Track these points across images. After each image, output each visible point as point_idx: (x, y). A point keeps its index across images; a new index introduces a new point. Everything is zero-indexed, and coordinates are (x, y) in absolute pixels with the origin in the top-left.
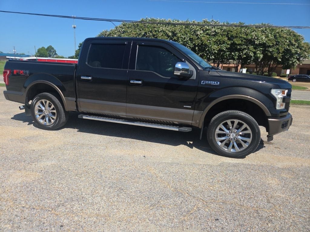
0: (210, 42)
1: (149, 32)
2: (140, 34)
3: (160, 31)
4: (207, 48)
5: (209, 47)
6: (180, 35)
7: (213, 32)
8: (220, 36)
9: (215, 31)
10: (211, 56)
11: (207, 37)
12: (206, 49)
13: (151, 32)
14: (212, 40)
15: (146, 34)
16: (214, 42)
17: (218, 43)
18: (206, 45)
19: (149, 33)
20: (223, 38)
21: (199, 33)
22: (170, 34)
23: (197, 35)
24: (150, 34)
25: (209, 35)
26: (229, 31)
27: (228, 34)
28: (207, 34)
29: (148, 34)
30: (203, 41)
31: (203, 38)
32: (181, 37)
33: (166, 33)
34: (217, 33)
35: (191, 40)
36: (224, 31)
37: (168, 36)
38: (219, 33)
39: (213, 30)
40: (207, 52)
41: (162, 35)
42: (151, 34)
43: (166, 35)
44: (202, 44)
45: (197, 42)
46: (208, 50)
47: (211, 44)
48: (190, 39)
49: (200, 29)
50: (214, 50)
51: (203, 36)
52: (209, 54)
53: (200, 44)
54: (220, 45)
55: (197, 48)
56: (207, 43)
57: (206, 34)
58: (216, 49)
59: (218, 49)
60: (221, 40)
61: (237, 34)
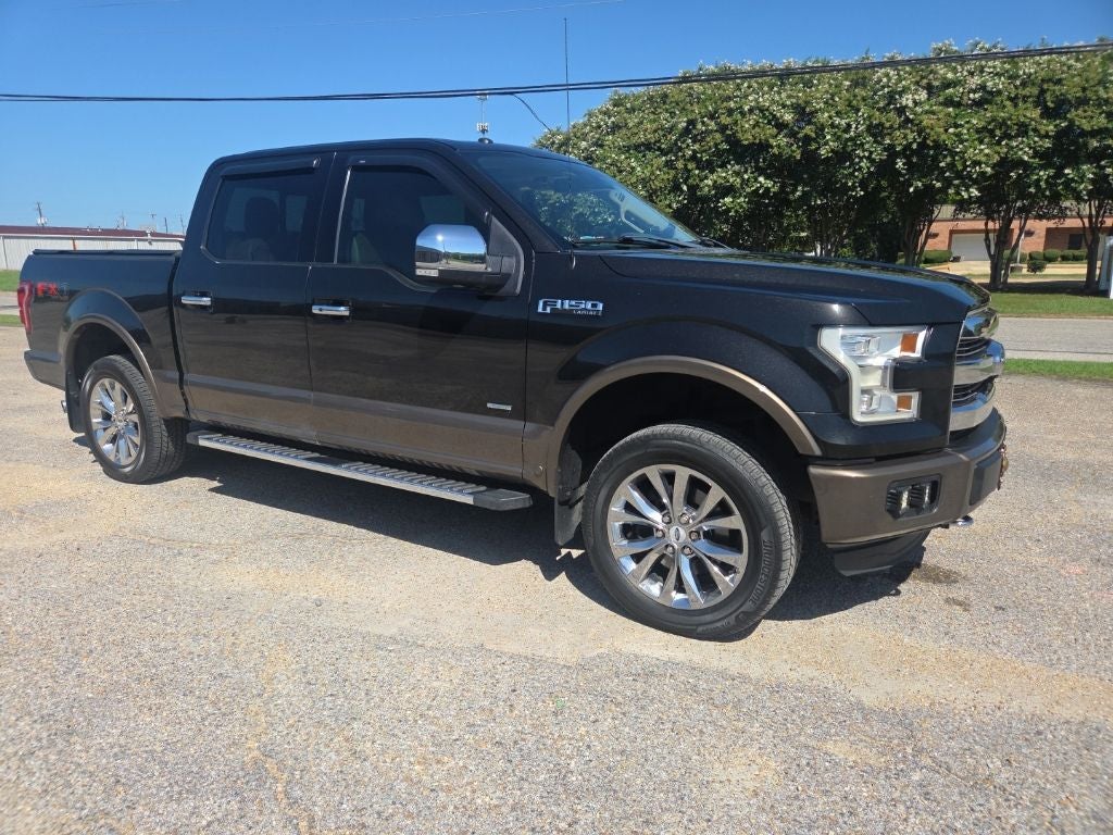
0: (958, 135)
1: (705, 119)
2: (671, 130)
3: (746, 108)
4: (945, 156)
5: (953, 154)
6: (826, 115)
7: (974, 92)
8: (1008, 103)
9: (983, 87)
10: (967, 190)
11: (949, 115)
12: (942, 164)
13: (712, 117)
14: (968, 122)
15: (694, 127)
16: (978, 131)
17: (998, 132)
18: (938, 146)
19: (703, 123)
20: (1021, 112)
21: (907, 100)
22: (788, 117)
23: (901, 111)
24: (708, 125)
25: (958, 105)
26: (1050, 80)
27: (1043, 92)
28: (949, 102)
29: (699, 126)
30: (928, 131)
31: (927, 121)
32: (833, 126)
33: (771, 114)
34: (991, 93)
35: (876, 131)
36: (1024, 84)
37: (781, 126)
38: (999, 92)
39: (975, 81)
40: (948, 174)
41: (757, 124)
42: (712, 125)
43: (769, 123)
44: (923, 145)
45: (903, 138)
46: (951, 166)
47: (962, 142)
48: (869, 129)
49: (917, 83)
50: (977, 163)
51: (927, 112)
52: (956, 182)
53: (915, 146)
54: (1003, 143)
55: (900, 164)
56: (944, 137)
57: (941, 104)
58: (983, 159)
59: (996, 158)
60: (1010, 119)
61: (1084, 89)
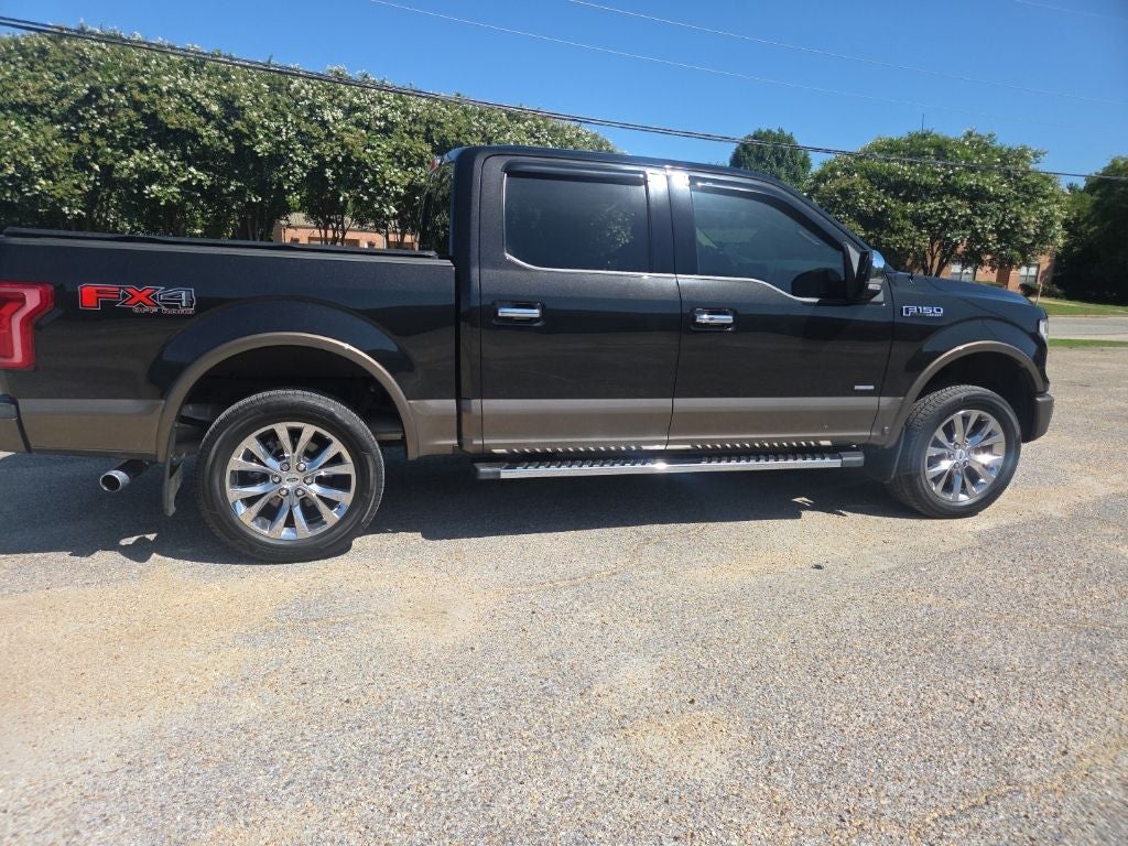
0: (376, 156)
1: (113, 90)
3: (164, 89)
4: (366, 174)
5: (374, 173)
6: (255, 114)
7: (380, 120)
8: (405, 135)
9: (385, 117)
10: (388, 207)
11: (362, 135)
12: (366, 180)
13: (120, 89)
14: (379, 146)
15: (99, 96)
16: (390, 155)
17: (404, 160)
18: (361, 164)
19: (111, 95)
20: (418, 145)
21: (328, 116)
22: (215, 108)
23: (324, 124)
24: (116, 98)
25: (368, 128)
26: (433, 122)
27: (428, 130)
28: (359, 124)
29: (106, 97)
30: (350, 148)
31: (348, 138)
32: (263, 126)
33: (195, 101)
34: (392, 123)
35: (306, 140)
36: (414, 120)
37: (209, 117)
38: (397, 124)
39: (377, 110)
40: (371, 190)
41: (179, 109)
42: (123, 100)
43: (193, 110)
44: (347, 159)
45: (328, 150)
46: (374, 182)
47: (380, 163)
48: (299, 133)
49: (331, 101)
50: (393, 184)
51: (344, 130)
52: (379, 198)
53: (340, 159)
54: (409, 169)
55: (329, 173)
56: (364, 155)
57: (352, 124)
58: (398, 181)
59: (407, 181)
60: (411, 150)
61: (458, 135)
